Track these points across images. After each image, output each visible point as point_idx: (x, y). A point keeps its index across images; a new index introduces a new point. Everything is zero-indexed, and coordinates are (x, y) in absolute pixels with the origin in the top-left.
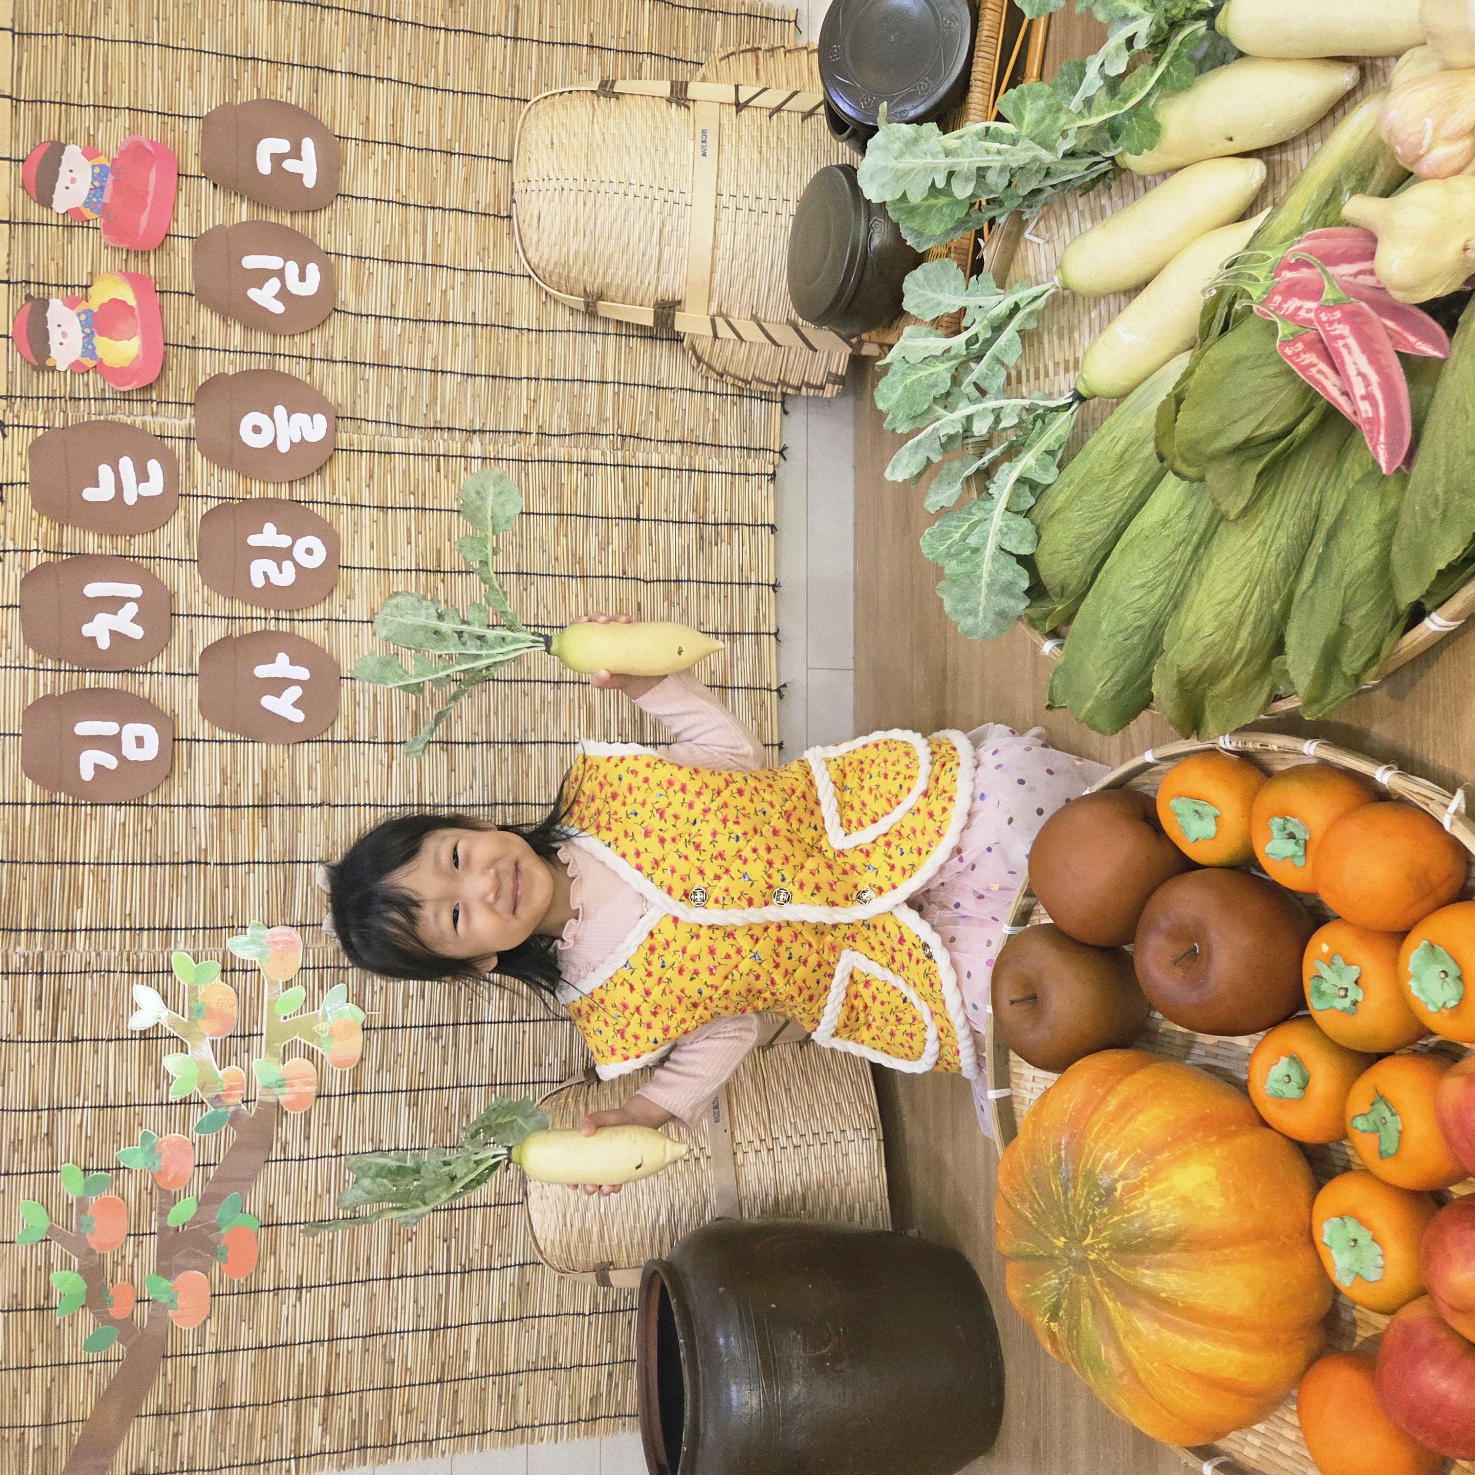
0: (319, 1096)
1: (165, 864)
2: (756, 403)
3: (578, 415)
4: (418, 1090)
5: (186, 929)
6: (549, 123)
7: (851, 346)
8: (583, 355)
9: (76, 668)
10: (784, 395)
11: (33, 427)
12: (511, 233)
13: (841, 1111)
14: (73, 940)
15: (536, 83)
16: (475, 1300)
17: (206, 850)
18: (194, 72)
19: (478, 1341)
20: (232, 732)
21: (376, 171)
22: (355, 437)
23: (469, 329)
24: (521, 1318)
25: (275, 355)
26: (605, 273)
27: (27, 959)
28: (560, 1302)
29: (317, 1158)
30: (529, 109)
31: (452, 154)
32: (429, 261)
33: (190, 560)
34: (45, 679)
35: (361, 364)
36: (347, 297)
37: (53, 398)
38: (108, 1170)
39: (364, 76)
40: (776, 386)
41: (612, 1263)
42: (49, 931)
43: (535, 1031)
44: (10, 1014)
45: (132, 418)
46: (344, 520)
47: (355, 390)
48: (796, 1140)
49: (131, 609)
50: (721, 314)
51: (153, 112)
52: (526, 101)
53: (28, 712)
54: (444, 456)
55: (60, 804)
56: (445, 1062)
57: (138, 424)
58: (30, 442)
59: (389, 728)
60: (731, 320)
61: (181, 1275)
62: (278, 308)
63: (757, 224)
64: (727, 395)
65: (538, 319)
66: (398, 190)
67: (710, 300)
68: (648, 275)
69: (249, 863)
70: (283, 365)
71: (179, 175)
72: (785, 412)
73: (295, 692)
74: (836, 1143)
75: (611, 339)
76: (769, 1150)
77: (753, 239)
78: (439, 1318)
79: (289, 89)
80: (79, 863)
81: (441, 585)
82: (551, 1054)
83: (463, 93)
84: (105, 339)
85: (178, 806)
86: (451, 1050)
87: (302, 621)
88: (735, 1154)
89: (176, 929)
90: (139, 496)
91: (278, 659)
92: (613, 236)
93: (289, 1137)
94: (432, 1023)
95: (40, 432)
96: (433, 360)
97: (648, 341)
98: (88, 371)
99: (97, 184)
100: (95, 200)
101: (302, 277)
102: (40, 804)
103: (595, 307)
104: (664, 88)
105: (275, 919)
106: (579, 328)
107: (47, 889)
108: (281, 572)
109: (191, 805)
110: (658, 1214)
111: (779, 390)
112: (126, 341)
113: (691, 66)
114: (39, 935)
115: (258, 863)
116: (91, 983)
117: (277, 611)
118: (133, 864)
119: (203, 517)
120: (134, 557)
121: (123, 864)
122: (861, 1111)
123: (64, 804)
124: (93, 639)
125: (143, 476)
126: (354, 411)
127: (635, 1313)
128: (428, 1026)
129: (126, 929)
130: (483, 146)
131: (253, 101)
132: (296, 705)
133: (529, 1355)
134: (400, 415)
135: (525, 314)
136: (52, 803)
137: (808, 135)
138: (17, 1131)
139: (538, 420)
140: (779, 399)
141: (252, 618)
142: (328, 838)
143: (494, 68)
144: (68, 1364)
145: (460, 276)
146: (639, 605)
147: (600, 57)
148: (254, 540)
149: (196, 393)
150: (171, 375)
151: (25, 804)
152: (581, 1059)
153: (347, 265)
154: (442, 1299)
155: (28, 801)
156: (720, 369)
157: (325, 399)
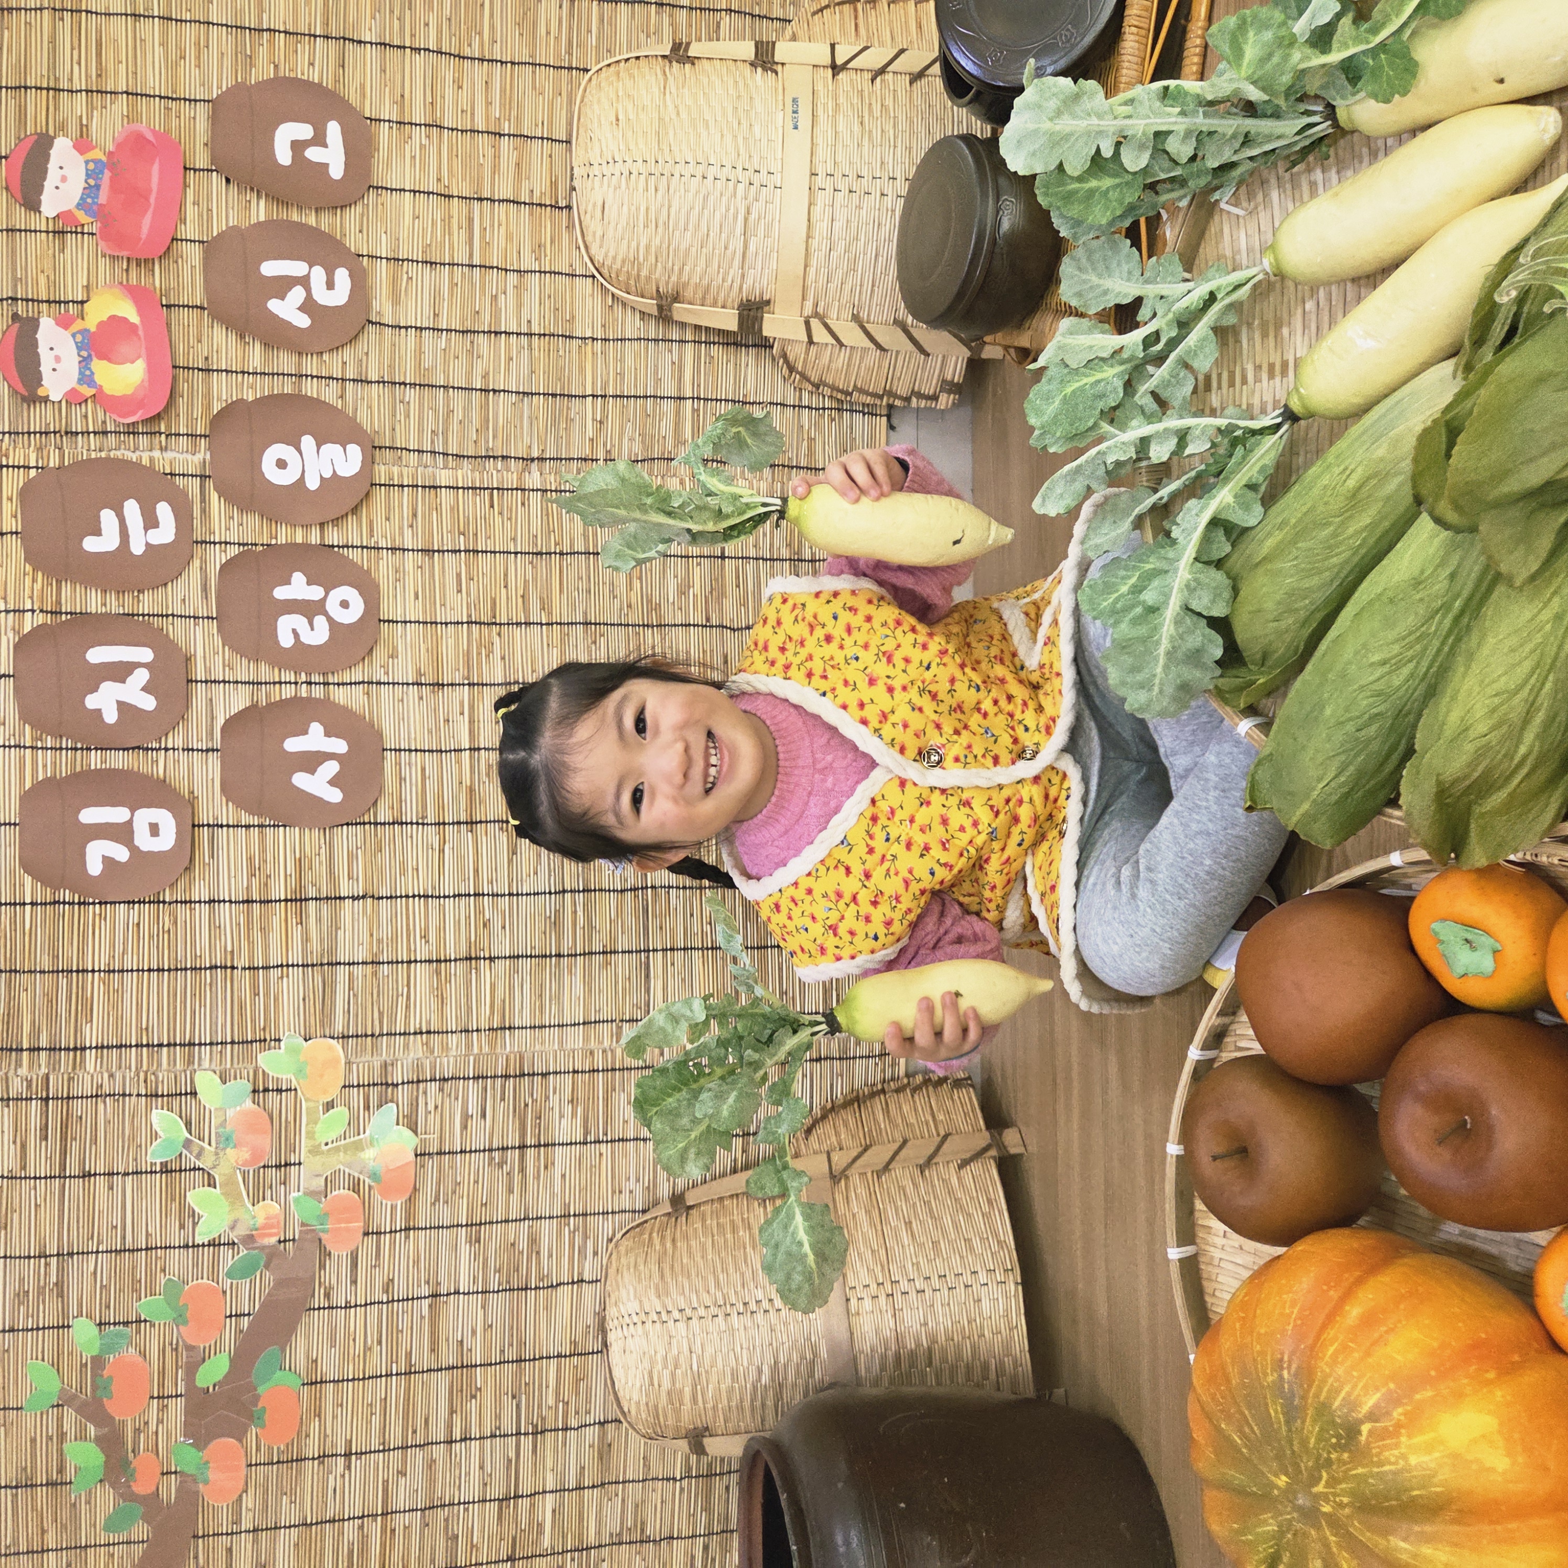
0: (366, 1234)
1: (186, 969)
2: (858, 417)
3: (653, 437)
4: (481, 1224)
5: (211, 1044)
6: (612, 95)
7: (970, 348)
8: (656, 366)
9: (79, 745)
10: (890, 407)
11: (24, 467)
12: (570, 227)
13: (972, 1249)
14: (83, 1060)
15: (598, 47)
16: (549, 1464)
17: (232, 952)
18: (201, 47)
19: (554, 1511)
20: (260, 815)
21: (413, 158)
22: (395, 470)
23: (524, 340)
24: (603, 1484)
25: (301, 376)
26: (681, 270)
27: (29, 1083)
28: (647, 1466)
29: (366, 1305)
30: (590, 79)
31: (500, 135)
32: (476, 261)
33: (208, 618)
34: (45, 758)
35: (400, 384)
36: (382, 307)
37: (46, 433)
38: (126, 1324)
39: (398, 47)
40: (881, 397)
41: (707, 1429)
42: (55, 1049)
43: (613, 1152)
44: (12, 1146)
45: (138, 453)
46: (384, 568)
47: (394, 415)
48: (919, 1284)
49: (141, 676)
50: (816, 315)
51: (154, 96)
52: (587, 70)
53: (26, 798)
54: (498, 489)
55: (64, 903)
56: (510, 1191)
57: (145, 461)
58: (21, 484)
59: (441, 807)
60: (828, 321)
61: (215, 1442)
62: (303, 321)
63: (859, 207)
64: (824, 409)
65: (604, 326)
66: (439, 180)
67: (803, 299)
68: (732, 272)
69: (282, 966)
70: (310, 388)
71: (185, 168)
72: (891, 427)
73: (331, 768)
74: (966, 1286)
75: (689, 347)
76: (888, 1295)
77: (854, 225)
78: (509, 1486)
79: (312, 64)
80: (87, 971)
81: (496, 639)
82: (633, 1179)
83: (513, 63)
84: (105, 362)
85: (200, 902)
86: (517, 1178)
87: (338, 684)
88: (848, 1300)
89: (200, 1044)
90: (147, 544)
91: (311, 730)
92: (691, 227)
93: (334, 1281)
94: (495, 1146)
95: (33, 473)
96: (484, 377)
97: (732, 349)
98: (86, 401)
99: (92, 182)
100: (89, 200)
101: (330, 285)
102: (41, 904)
103: (670, 310)
104: (747, 50)
105: (313, 1030)
106: (652, 335)
107: (51, 1001)
108: (312, 629)
109: (214, 901)
110: (760, 1371)
111: (884, 403)
112: (128, 365)
113: (776, 24)
114: (43, 1054)
115: (293, 965)
116: (105, 1109)
117: (309, 674)
118: (149, 970)
119: (222, 567)
120: (143, 615)
121: (138, 970)
122: (995, 1247)
123: (69, 903)
124: (99, 712)
125: (151, 522)
126: (393, 439)
127: (735, 1478)
128: (491, 1150)
129: (142, 1046)
130: (536, 125)
131: (270, 81)
132: (332, 782)
133: (612, 1525)
134: (446, 443)
135: (588, 321)
136: (55, 903)
137: (917, 100)
138: (22, 1280)
139: (605, 445)
140: (884, 412)
141: (280, 683)
142: (372, 935)
143: (548, 33)
144: (86, 1546)
145: (512, 278)
146: (726, 657)
147: (671, 16)
148: (281, 593)
149: (211, 423)
150: (182, 404)
151: (24, 904)
152: (666, 1184)
153: (382, 270)
154: (512, 1465)
155: (28, 900)
156: (814, 378)
157: (359, 427)
